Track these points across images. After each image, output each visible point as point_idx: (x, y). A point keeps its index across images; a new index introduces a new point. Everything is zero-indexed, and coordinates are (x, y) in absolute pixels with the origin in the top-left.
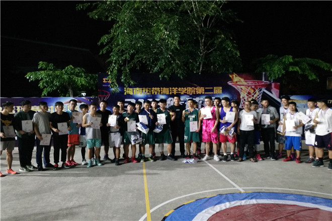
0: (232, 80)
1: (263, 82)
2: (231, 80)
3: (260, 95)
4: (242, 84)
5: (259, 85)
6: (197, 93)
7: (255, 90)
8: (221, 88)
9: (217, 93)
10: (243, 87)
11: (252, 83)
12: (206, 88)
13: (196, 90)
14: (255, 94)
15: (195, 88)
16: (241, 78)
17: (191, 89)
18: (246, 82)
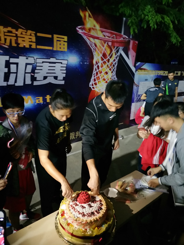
0: (83, 24)
1: (121, 36)
2: (81, 22)
3: (117, 60)
4: (96, 35)
5: (117, 42)
6: (21, 46)
7: (111, 51)
8: (66, 38)
9: (59, 49)
10: (97, 42)
11: (109, 35)
12: (39, 34)
13: (17, 36)
14: (111, 57)
15: (14, 31)
16: (97, 22)
17: (6, 30)
18: (102, 32)
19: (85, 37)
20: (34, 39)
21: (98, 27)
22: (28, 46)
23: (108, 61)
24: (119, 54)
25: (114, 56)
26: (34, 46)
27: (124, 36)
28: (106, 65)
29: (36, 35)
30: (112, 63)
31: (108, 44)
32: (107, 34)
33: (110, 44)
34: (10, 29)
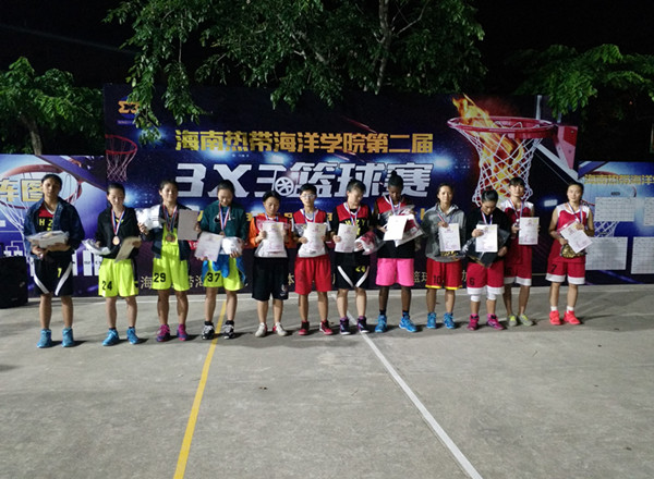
0: (459, 115)
1: (535, 123)
2: (456, 113)
3: (529, 161)
4: (483, 127)
5: (526, 132)
6: (370, 151)
8: (431, 136)
9: (419, 151)
10: (485, 136)
11: (509, 124)
12: (392, 136)
13: (366, 142)
14: (514, 157)
15: (363, 136)
16: (483, 108)
17: (354, 137)
18: (494, 121)
19: (462, 132)
20: (386, 142)
21: (485, 115)
22: (378, 151)
23: (510, 162)
24: (532, 150)
25: (522, 154)
27: (542, 121)
28: (505, 168)
29: (388, 137)
30: (518, 165)
31: (506, 136)
32: (505, 123)
33: (512, 136)
34: (359, 135)
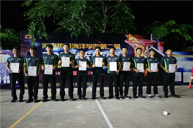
0: (128, 39)
1: (151, 41)
4: (135, 42)
5: (148, 44)
7: (145, 47)
16: (135, 37)
19: (129, 44)
22: (104, 49)
24: (150, 48)
25: (147, 50)
26: (106, 48)
28: (143, 53)
29: (107, 45)
31: (142, 45)
32: (142, 41)
33: (144, 45)
34: (98, 44)
